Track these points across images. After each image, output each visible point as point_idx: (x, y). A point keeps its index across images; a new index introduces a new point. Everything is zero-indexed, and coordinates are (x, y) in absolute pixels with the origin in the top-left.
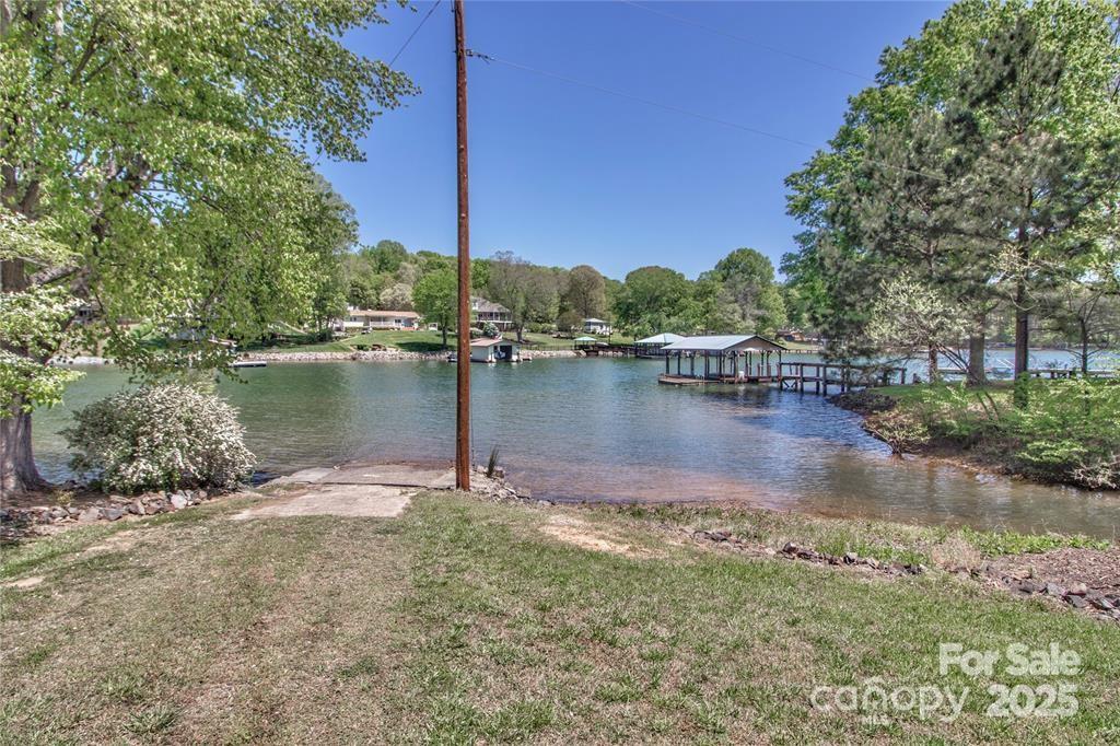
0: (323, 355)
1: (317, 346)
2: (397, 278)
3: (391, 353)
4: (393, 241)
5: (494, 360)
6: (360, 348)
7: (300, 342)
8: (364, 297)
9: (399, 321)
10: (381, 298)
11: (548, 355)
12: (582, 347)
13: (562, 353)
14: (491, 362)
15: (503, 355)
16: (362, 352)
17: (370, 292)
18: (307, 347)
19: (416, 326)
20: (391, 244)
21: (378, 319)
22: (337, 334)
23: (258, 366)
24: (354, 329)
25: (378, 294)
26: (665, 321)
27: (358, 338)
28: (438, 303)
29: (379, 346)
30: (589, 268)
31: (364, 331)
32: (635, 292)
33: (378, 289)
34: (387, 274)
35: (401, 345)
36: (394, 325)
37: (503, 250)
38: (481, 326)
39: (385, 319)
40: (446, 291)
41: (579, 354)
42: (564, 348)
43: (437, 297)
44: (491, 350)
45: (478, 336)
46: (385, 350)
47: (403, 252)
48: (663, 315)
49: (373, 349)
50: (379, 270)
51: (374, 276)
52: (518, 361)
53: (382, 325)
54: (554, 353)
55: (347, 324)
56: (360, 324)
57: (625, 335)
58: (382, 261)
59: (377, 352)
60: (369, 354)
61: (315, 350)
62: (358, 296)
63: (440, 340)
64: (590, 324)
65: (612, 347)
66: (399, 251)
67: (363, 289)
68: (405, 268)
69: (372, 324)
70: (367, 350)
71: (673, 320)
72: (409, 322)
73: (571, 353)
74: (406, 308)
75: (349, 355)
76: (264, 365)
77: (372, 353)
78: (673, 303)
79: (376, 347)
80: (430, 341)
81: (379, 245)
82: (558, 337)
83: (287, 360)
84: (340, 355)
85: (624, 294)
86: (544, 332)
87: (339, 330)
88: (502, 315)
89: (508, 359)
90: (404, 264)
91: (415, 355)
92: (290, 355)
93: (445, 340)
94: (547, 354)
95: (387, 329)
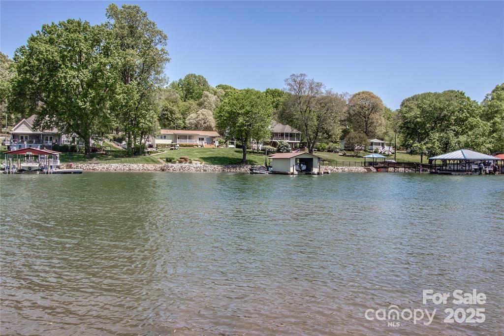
0: (136, 166)
1: (130, 159)
2: (200, 105)
3: (196, 165)
4: (197, 75)
5: (296, 172)
6: (169, 160)
7: (117, 155)
8: (173, 120)
9: (203, 139)
10: (187, 122)
11: (340, 171)
12: (371, 164)
13: (354, 169)
14: (292, 174)
15: (304, 167)
16: (170, 164)
17: (178, 115)
18: (123, 159)
19: (217, 144)
20: (195, 77)
21: (185, 137)
22: (149, 150)
23: (75, 173)
24: (164, 146)
25: (184, 118)
26: (453, 141)
27: (167, 153)
28: (241, 120)
29: (186, 160)
30: (370, 94)
31: (172, 147)
32: (423, 111)
33: (184, 114)
34: (191, 101)
35: (205, 159)
36: (198, 142)
37: (298, 73)
38: (274, 144)
39: (190, 137)
40: (248, 108)
41: (369, 171)
42: (355, 164)
43: (239, 114)
44: (293, 162)
45: (274, 152)
46: (191, 163)
47: (205, 83)
48: (451, 134)
49: (180, 162)
50: (185, 98)
51: (181, 103)
52: (318, 174)
53: (188, 142)
54: (346, 169)
55: (158, 141)
56: (169, 142)
57: (412, 153)
58: (188, 91)
59: (183, 165)
60: (177, 166)
61: (130, 162)
62: (167, 119)
63: (240, 156)
64: (372, 144)
65: (399, 164)
66: (202, 82)
67: (172, 112)
68: (207, 96)
69: (179, 142)
70: (175, 162)
71: (463, 138)
72: (211, 140)
73: (362, 169)
74: (209, 128)
75: (158, 166)
76: (80, 173)
77: (180, 165)
78: (460, 121)
79: (183, 160)
80: (230, 156)
81: (186, 78)
82: (344, 155)
83: (104, 170)
84: (150, 167)
85: (412, 114)
86: (329, 151)
87: (151, 146)
88: (291, 136)
89: (308, 171)
90: (206, 93)
91: (218, 168)
92: (107, 165)
93: (244, 156)
94: (340, 169)
95: (193, 146)
